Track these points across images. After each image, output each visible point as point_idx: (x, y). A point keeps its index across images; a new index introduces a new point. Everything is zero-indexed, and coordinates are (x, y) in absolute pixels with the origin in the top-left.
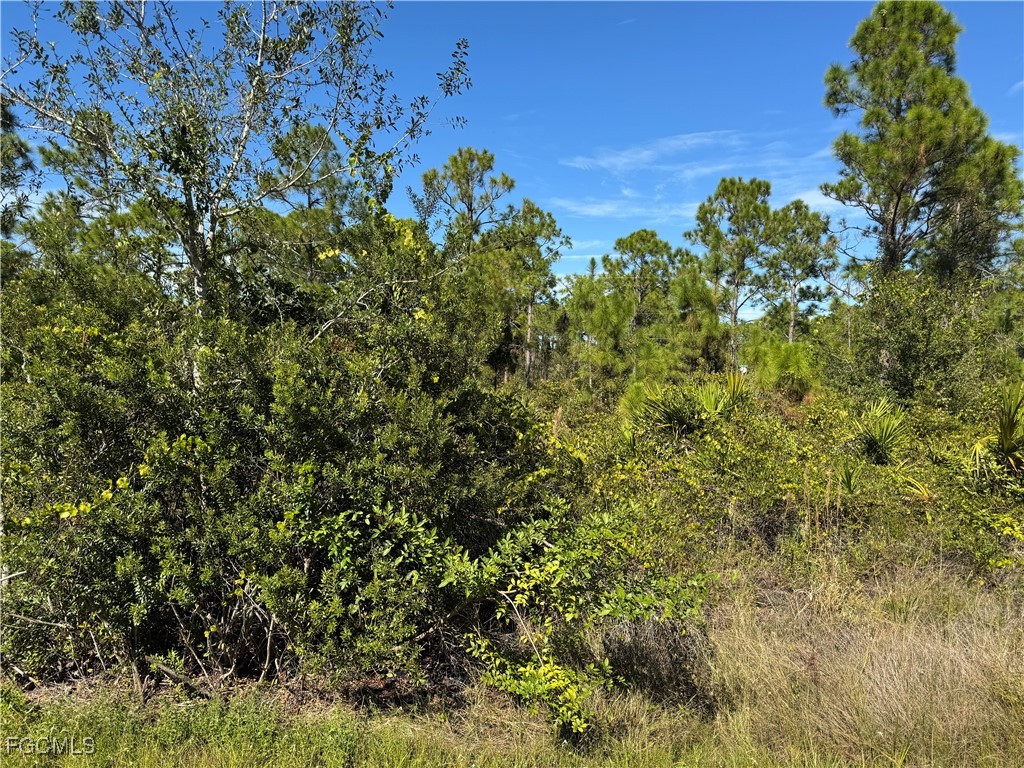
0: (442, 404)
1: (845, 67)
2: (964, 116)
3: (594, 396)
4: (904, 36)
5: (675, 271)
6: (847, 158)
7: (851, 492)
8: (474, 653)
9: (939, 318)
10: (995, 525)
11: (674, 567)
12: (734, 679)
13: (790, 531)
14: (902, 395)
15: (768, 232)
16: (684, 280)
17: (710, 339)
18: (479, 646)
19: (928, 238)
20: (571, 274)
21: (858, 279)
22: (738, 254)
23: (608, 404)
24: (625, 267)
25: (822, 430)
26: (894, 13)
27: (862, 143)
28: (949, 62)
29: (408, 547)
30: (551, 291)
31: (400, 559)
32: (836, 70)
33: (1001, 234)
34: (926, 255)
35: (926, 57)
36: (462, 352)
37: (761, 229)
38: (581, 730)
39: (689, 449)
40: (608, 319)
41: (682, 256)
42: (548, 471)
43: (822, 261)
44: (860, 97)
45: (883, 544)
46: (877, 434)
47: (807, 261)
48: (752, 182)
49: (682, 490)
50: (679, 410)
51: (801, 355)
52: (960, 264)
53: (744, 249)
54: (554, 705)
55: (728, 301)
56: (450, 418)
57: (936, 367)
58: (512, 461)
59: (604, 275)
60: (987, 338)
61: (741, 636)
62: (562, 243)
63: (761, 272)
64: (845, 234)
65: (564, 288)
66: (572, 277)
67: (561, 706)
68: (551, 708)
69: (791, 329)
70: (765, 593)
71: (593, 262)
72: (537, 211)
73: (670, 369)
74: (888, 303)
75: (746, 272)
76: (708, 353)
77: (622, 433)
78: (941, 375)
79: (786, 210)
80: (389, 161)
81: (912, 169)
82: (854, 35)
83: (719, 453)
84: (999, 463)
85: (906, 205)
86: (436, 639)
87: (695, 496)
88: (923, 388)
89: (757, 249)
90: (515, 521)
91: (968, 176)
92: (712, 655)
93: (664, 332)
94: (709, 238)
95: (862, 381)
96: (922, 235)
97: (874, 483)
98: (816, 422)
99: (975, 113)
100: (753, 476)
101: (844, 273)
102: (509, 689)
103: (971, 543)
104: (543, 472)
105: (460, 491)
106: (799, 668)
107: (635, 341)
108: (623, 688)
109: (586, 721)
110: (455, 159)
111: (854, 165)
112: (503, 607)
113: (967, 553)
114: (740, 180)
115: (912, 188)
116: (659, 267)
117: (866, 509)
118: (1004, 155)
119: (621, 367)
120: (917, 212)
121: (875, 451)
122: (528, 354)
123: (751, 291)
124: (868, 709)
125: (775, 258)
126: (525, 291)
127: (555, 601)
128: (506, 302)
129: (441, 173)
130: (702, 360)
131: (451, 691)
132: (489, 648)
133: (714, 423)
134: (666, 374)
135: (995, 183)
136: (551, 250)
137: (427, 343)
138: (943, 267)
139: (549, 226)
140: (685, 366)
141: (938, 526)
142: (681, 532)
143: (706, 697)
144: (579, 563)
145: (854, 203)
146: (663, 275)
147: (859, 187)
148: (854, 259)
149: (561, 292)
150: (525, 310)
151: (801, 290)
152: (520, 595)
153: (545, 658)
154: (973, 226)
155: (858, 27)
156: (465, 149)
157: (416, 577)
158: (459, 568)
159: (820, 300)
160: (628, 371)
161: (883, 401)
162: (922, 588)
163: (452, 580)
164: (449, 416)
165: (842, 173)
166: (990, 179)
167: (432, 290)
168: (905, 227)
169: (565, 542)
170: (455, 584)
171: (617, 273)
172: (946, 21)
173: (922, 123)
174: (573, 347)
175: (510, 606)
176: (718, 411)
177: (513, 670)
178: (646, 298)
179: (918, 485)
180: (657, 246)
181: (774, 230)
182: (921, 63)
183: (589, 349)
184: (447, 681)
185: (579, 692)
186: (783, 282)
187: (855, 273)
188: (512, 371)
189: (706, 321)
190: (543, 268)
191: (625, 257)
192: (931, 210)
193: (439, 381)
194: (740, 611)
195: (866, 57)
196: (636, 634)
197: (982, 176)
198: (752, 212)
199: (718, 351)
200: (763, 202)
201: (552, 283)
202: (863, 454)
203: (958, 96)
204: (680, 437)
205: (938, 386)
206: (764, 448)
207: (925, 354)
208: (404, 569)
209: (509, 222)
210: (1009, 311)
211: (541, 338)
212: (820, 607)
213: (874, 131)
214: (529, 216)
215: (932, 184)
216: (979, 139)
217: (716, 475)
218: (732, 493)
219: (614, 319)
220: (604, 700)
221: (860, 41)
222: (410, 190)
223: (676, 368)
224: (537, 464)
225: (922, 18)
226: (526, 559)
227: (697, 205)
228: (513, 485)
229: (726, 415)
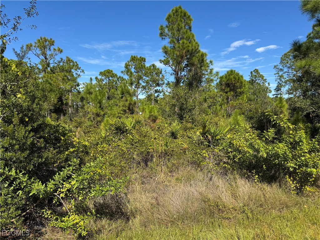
0: (28, 129)
1: (164, 26)
2: (194, 43)
3: (93, 123)
4: (179, 19)
5: (119, 83)
6: (166, 52)
7: (167, 147)
8: (45, 216)
9: (189, 99)
10: (202, 154)
11: (117, 176)
12: (134, 208)
13: (152, 160)
14: (181, 120)
15: (145, 73)
16: (122, 86)
17: (130, 104)
18: (48, 213)
19: (187, 76)
20: (84, 82)
21: (170, 87)
22: (137, 79)
23: (98, 125)
24: (103, 81)
25: (160, 130)
26: (176, 12)
27: (169, 49)
28: (190, 28)
29: (16, 183)
30: (77, 88)
31: (12, 188)
32: (162, 26)
33: (204, 76)
34: (186, 81)
35: (185, 26)
36: (37, 110)
37: (143, 72)
38: (85, 235)
39: (123, 138)
40: (97, 98)
41: (121, 78)
42: (74, 149)
43: (160, 82)
44: (168, 35)
45: (176, 161)
46: (174, 131)
47: (156, 82)
48: (140, 57)
49: (121, 151)
50: (120, 126)
51: (155, 109)
52: (194, 84)
53: (139, 77)
54: (75, 229)
55: (135, 93)
56: (32, 134)
57: (189, 112)
58: (59, 147)
59: (96, 83)
60: (201, 104)
61: (137, 195)
62: (81, 72)
63: (144, 84)
64: (166, 74)
65: (82, 87)
66: (85, 84)
67: (77, 228)
68: (74, 230)
69: (153, 101)
70: (144, 180)
71: (91, 79)
72: (72, 60)
73: (118, 113)
74: (176, 94)
75: (140, 84)
76: (130, 109)
77: (102, 135)
78: (190, 114)
79: (150, 66)
80: (4, 38)
81: (182, 57)
82: (166, 17)
83: (131, 139)
84: (202, 137)
85: (181, 67)
86: (31, 214)
87: (125, 153)
88: (186, 117)
89: (143, 78)
90: (60, 168)
91: (195, 60)
92: (129, 202)
93: (116, 102)
94: (129, 73)
95: (171, 116)
96: (185, 76)
97: (173, 145)
98: (159, 128)
99: (197, 43)
100: (141, 145)
101: (166, 86)
102: (60, 226)
103: (197, 159)
104: (71, 150)
105: (38, 160)
106: (154, 201)
107: (107, 105)
108: (100, 218)
109: (87, 231)
110: (39, 40)
111: (167, 55)
112: (56, 199)
113: (196, 162)
114: (137, 56)
115: (182, 63)
116: (114, 81)
117: (171, 152)
118: (203, 55)
119: (102, 113)
120: (184, 69)
121: (174, 135)
122: (70, 109)
123: (142, 90)
124: (172, 210)
125: (148, 80)
126: (68, 87)
127: (75, 194)
128: (61, 91)
129: (34, 44)
130: (127, 111)
131: (37, 231)
132: (51, 213)
133: (130, 130)
134: (117, 115)
135: (201, 63)
136: (77, 74)
137: (21, 106)
138: (190, 85)
139: (76, 66)
140: (123, 113)
141: (189, 155)
142: (120, 165)
143: (127, 215)
144: (83, 180)
145: (168, 66)
146: (115, 84)
147: (169, 61)
148: (168, 82)
149: (81, 88)
150: (69, 94)
151: (155, 90)
152: (62, 194)
153: (72, 213)
154: (197, 74)
155: (167, 15)
156: (43, 37)
157: (21, 193)
158: (38, 187)
159: (160, 93)
160: (104, 115)
161: (176, 121)
162: (185, 173)
163: (34, 192)
164: (32, 133)
165: (164, 57)
166: (200, 61)
167: (24, 87)
168: (181, 73)
169: (77, 174)
170: (36, 193)
171: (101, 83)
172: (189, 17)
173: (184, 44)
174: (86, 107)
175: (58, 198)
176: (132, 126)
177: (61, 219)
178: (110, 91)
179: (184, 144)
180: (113, 75)
181: (147, 72)
182: (183, 28)
183: (91, 108)
184: (36, 228)
185: (84, 222)
186: (150, 87)
187: (169, 86)
188: (64, 115)
189: (129, 99)
190: (74, 80)
191: (103, 78)
192: (187, 69)
193: (28, 120)
194: (137, 187)
195: (170, 24)
196: (104, 199)
197: (199, 60)
198: (140, 66)
199: (133, 108)
200: (144, 64)
201: (78, 85)
202: (171, 136)
203: (192, 38)
204: (120, 135)
205: (189, 117)
206: (145, 136)
207: (186, 108)
208: (15, 191)
209: (61, 64)
210: (206, 97)
211: (75, 103)
212: (159, 182)
213: (172, 45)
214: (69, 62)
215: (187, 62)
216: (198, 50)
217: (131, 146)
218: (135, 151)
219: (99, 98)
220: (94, 223)
221: (168, 19)
222: (14, 50)
223: (120, 113)
224: (69, 148)
225: (183, 15)
226: (64, 181)
227: (125, 63)
228: (60, 156)
229: (134, 127)
